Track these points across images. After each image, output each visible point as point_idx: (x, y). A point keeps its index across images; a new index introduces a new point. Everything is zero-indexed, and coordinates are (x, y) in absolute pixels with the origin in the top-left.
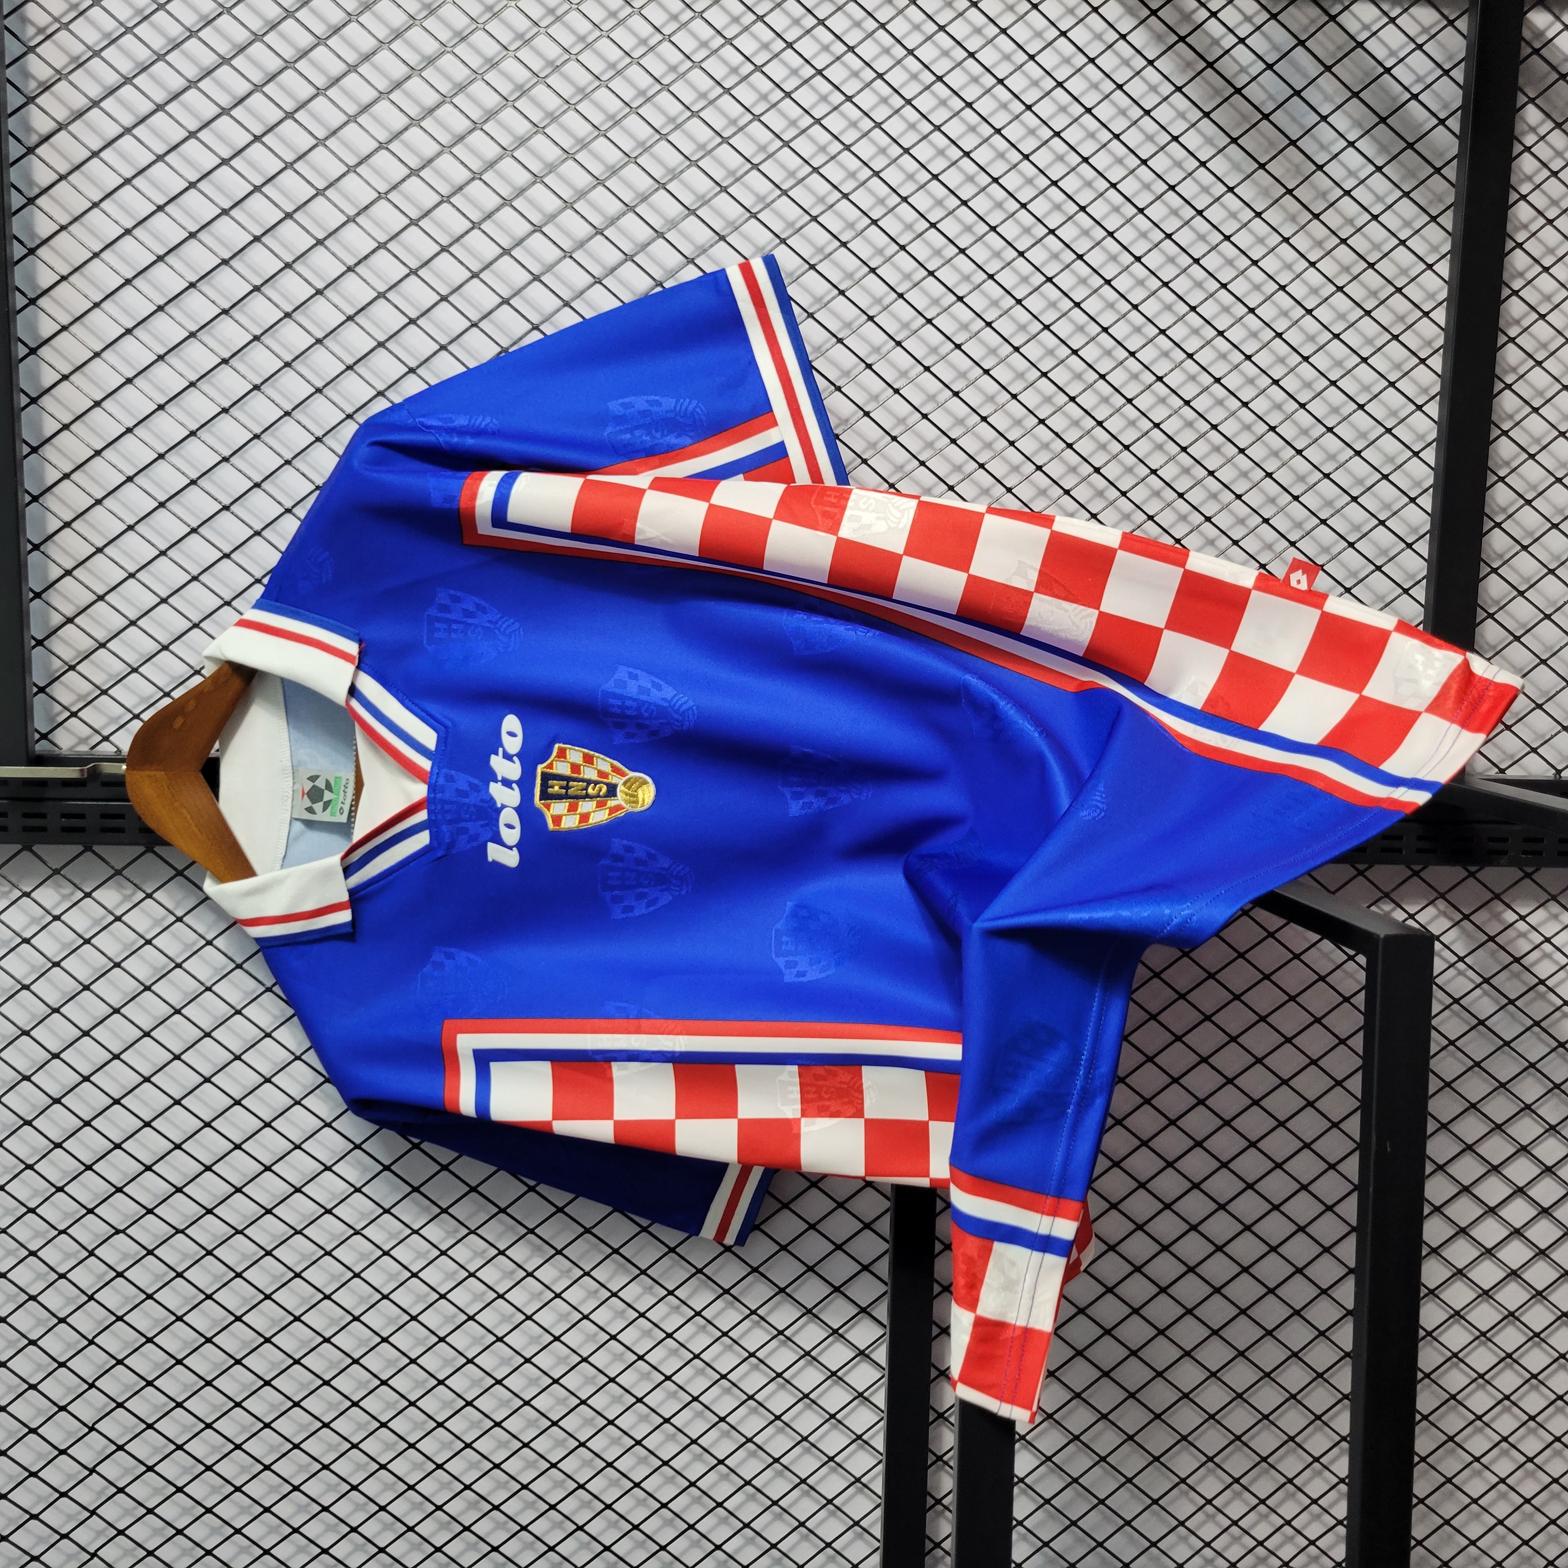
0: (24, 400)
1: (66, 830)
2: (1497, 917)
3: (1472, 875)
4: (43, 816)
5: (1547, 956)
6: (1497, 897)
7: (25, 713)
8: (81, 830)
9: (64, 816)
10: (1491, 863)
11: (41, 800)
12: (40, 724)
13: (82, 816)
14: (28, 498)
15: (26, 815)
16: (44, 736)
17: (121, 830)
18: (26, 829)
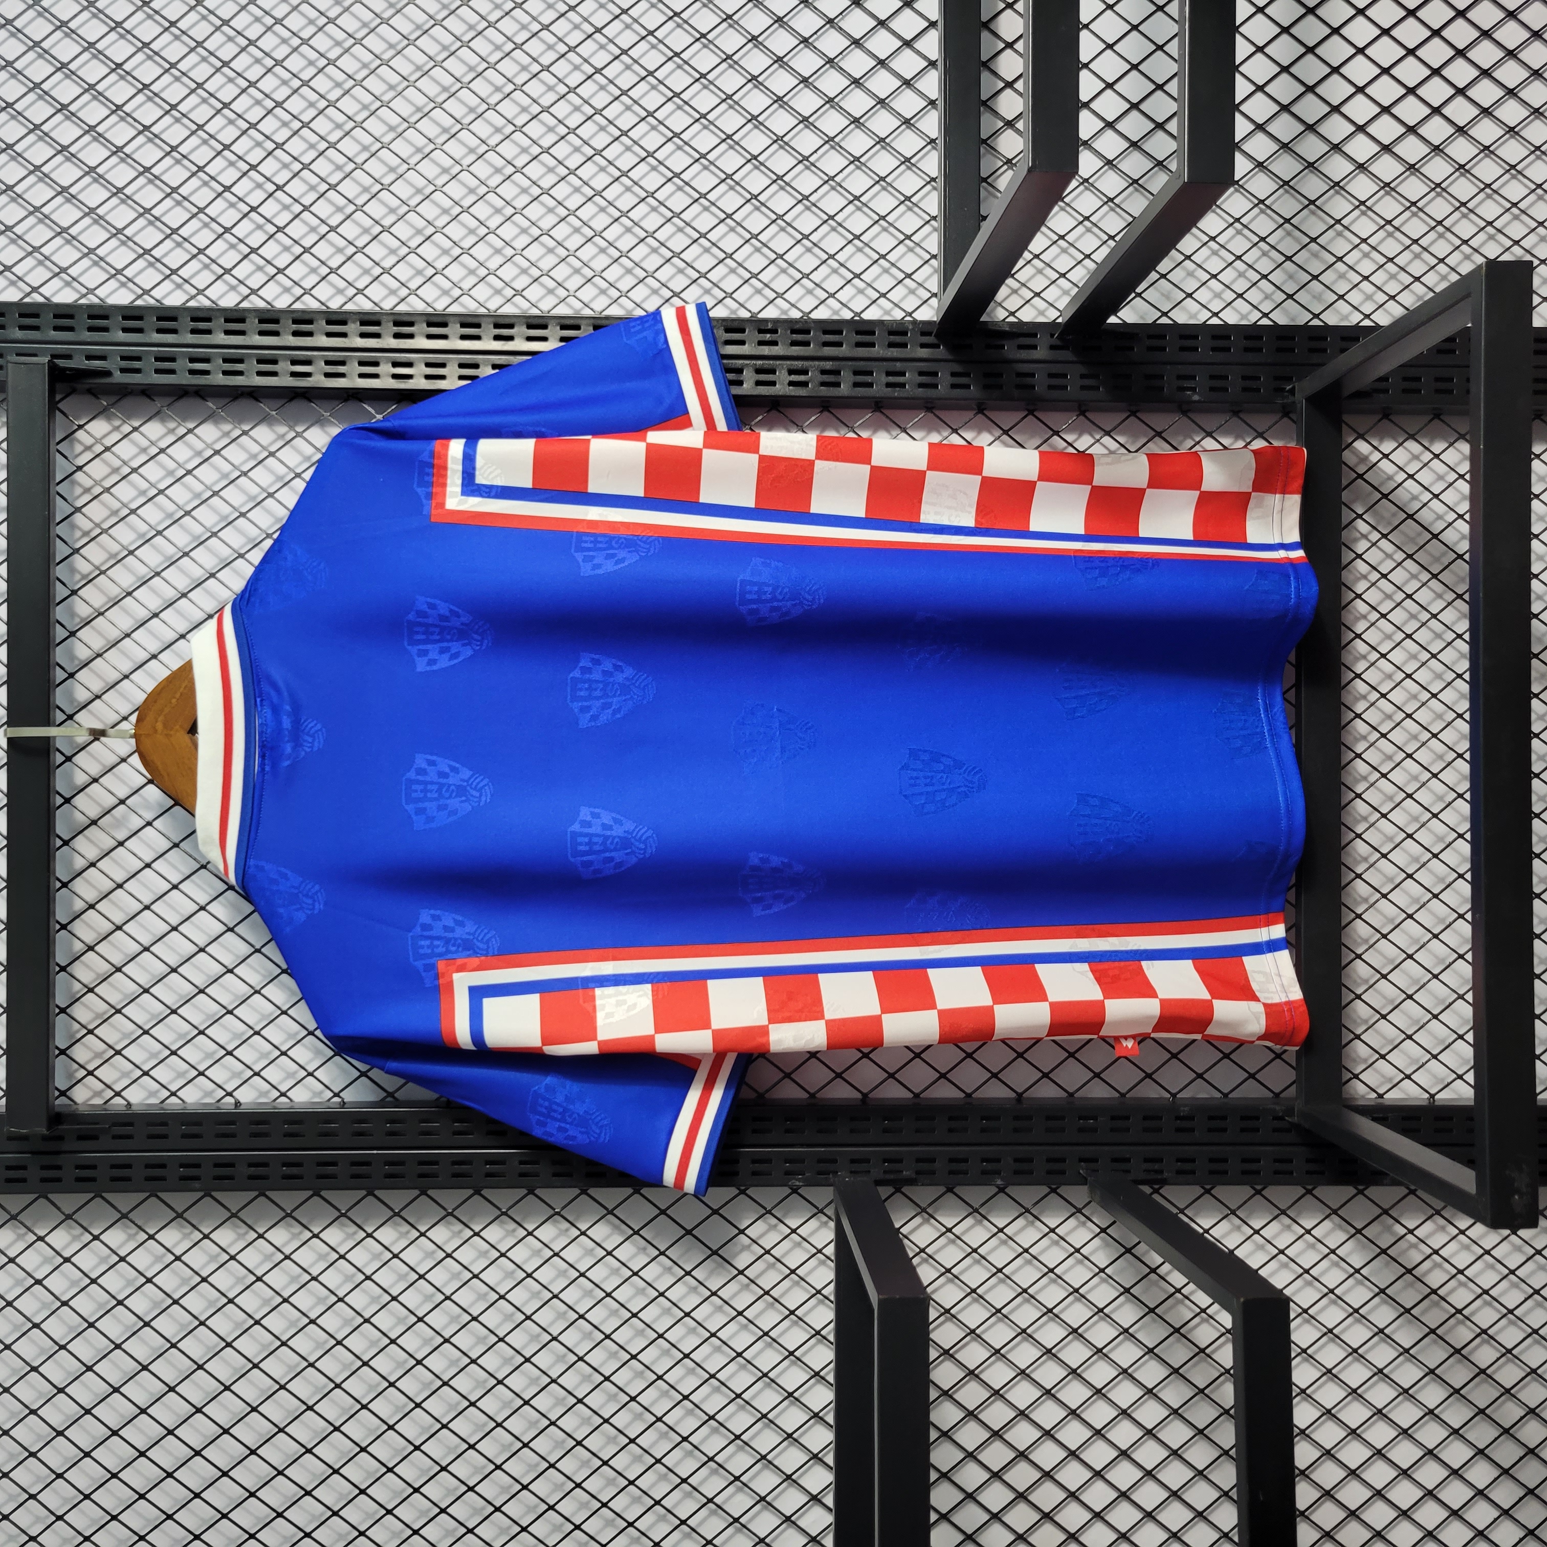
0: (59, 800)
1: (79, 1180)
2: (1389, 1229)
3: (1361, 1192)
4: (59, 1168)
5: (1436, 1265)
6: (1386, 1212)
7: (48, 1073)
8: (93, 1180)
9: (77, 1167)
10: (1377, 1183)
11: (58, 1153)
12: (60, 1082)
13: (94, 1167)
14: (58, 885)
15: (43, 1168)
16: (63, 1093)
17: (128, 1179)
18: (44, 1180)
